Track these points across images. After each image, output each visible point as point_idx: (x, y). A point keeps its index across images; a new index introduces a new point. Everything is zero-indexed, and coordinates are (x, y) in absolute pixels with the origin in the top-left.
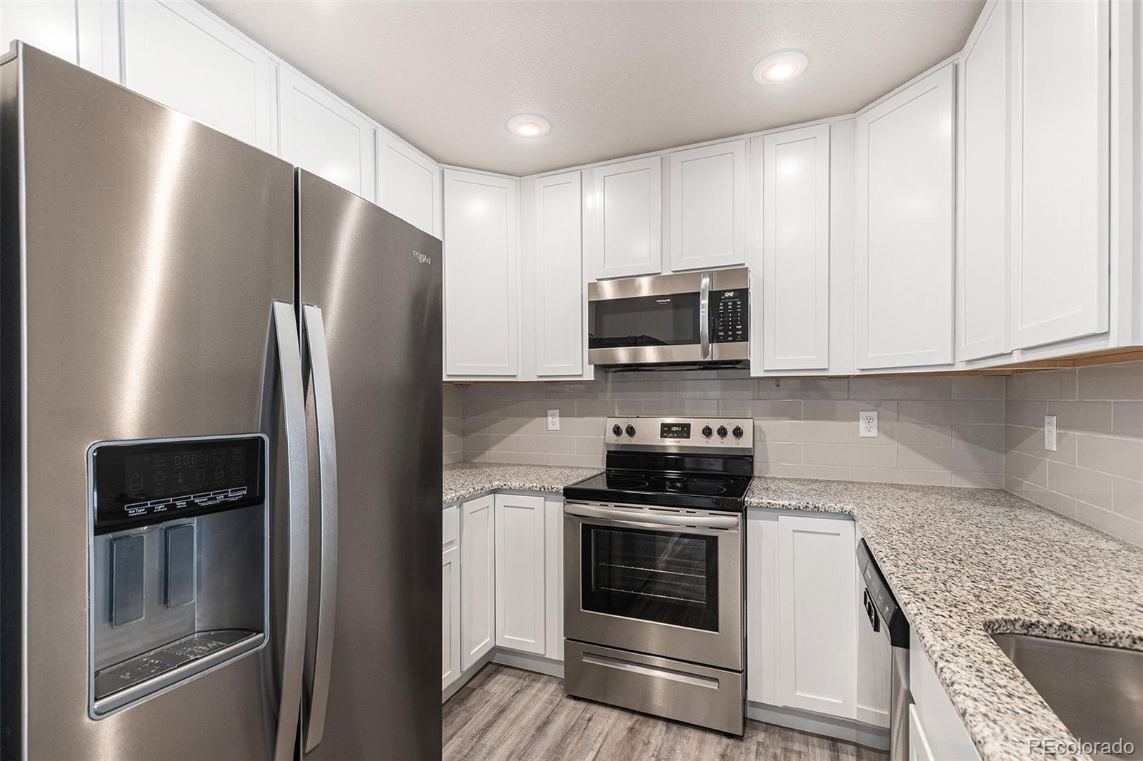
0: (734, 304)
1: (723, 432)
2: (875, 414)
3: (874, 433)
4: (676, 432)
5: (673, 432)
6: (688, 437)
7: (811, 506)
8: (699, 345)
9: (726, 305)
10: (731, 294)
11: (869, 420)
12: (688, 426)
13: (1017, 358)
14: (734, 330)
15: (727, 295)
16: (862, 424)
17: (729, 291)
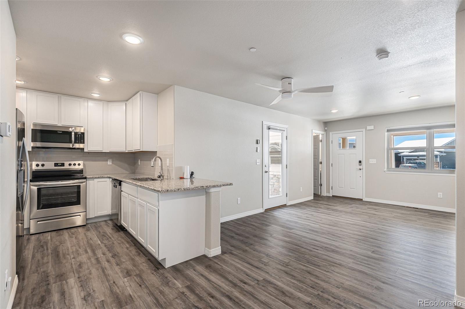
0: (81, 136)
1: (75, 164)
2: (111, 160)
3: (111, 164)
4: (60, 165)
5: (59, 165)
6: (64, 166)
7: (101, 176)
8: (71, 144)
9: (79, 135)
10: (80, 133)
11: (110, 161)
12: (64, 163)
13: (133, 151)
14: (81, 141)
15: (79, 133)
16: (109, 162)
17: (80, 132)
